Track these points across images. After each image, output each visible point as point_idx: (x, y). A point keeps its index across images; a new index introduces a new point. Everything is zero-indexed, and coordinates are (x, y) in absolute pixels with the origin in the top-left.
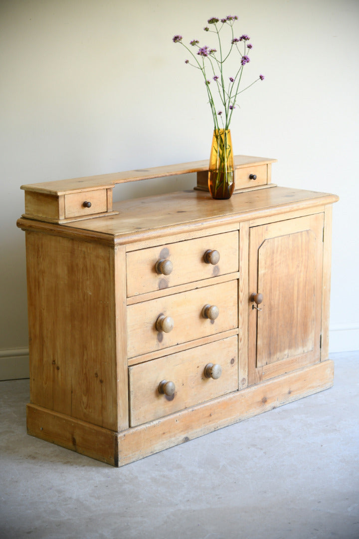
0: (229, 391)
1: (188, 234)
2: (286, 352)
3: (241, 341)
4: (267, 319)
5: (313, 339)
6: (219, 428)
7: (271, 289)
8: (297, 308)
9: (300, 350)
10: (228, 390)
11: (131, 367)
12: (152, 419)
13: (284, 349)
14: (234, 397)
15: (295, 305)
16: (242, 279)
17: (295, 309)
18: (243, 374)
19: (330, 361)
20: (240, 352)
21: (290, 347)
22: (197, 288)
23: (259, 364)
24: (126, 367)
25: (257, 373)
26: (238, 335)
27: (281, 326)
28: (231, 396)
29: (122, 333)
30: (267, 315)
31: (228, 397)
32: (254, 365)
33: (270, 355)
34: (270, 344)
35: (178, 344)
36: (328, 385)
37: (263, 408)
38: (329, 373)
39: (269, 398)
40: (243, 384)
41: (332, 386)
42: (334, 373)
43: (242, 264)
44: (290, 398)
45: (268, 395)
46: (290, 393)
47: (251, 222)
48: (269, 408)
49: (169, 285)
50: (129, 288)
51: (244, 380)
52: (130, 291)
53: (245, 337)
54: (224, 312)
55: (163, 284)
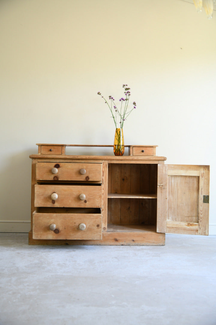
16: (104, 184)
18: (104, 226)
36: (161, 244)
37: (115, 243)
38: (161, 238)
39: (119, 240)
40: (104, 230)
41: (164, 245)
42: (165, 239)
43: (104, 178)
44: (133, 243)
45: (118, 238)
46: (133, 241)
47: (109, 161)
48: (119, 244)
49: (59, 179)
50: (37, 176)
51: (104, 228)
52: (38, 178)
53: (105, 209)
54: (93, 199)
55: (56, 178)
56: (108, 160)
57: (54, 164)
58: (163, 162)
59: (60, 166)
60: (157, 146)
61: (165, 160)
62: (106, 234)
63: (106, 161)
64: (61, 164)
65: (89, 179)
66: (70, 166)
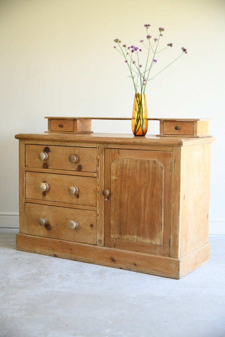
0: (89, 243)
2: (135, 237)
3: (98, 216)
4: (118, 209)
6: (77, 260)
7: (121, 191)
9: (148, 241)
10: (88, 241)
12: (37, 235)
13: (133, 234)
14: (89, 247)
15: (143, 208)
16: (99, 178)
17: (143, 211)
18: (100, 237)
20: (98, 222)
21: (138, 235)
22: (67, 175)
23: (112, 236)
24: (24, 202)
25: (112, 241)
26: (96, 211)
27: (130, 218)
28: (88, 245)
30: (118, 207)
32: (109, 235)
33: (121, 233)
34: (120, 226)
35: (55, 202)
36: (174, 276)
37: (112, 264)
38: (174, 267)
39: (117, 260)
40: (100, 243)
41: (177, 278)
42: (179, 269)
43: (99, 169)
44: (135, 268)
45: (116, 258)
46: (135, 265)
47: (105, 145)
48: (117, 267)
49: (49, 168)
50: (26, 162)
51: (100, 240)
52: (27, 164)
53: (101, 214)
54: (86, 194)
55: (46, 166)
57: (44, 147)
58: (179, 148)
59: (50, 150)
60: (198, 120)
62: (100, 249)
63: (101, 145)
64: (51, 148)
65: (81, 168)
66: (60, 150)
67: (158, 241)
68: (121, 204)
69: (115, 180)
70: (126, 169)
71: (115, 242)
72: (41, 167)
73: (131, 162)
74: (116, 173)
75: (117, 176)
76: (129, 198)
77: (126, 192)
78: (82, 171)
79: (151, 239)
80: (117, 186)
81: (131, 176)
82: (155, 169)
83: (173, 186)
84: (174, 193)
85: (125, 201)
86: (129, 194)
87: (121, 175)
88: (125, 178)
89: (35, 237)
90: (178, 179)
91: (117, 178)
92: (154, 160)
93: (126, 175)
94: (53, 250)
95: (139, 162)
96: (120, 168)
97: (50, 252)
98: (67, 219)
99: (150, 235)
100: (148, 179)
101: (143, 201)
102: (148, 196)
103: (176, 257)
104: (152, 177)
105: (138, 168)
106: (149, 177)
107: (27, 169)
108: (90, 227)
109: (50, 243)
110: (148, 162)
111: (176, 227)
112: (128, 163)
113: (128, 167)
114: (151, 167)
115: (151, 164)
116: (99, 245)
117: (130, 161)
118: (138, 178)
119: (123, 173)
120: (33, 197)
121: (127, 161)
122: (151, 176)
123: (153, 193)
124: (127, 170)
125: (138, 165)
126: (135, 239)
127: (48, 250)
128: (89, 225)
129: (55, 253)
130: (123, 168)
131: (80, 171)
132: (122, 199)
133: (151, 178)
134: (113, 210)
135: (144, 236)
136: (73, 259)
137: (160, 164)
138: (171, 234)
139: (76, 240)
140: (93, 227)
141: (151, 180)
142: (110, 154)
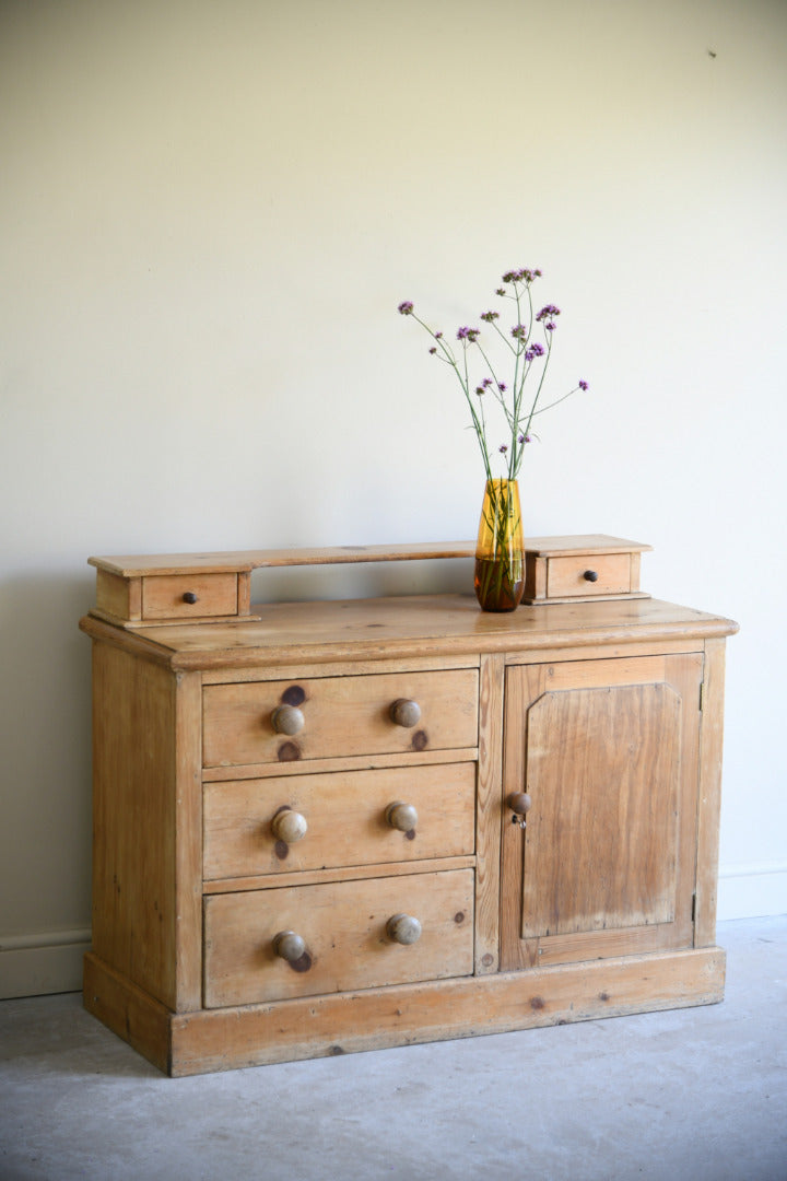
0: (449, 975)
1: (351, 664)
2: (599, 917)
3: (481, 882)
4: (550, 846)
5: (673, 901)
6: (417, 1041)
7: (559, 790)
8: (629, 831)
9: (636, 917)
10: (447, 971)
11: (209, 897)
12: (255, 1000)
13: (594, 910)
14: (459, 986)
15: (623, 827)
16: (487, 762)
17: (623, 835)
18: (488, 946)
19: (717, 950)
20: (479, 903)
21: (609, 908)
22: (373, 768)
23: (527, 932)
24: (197, 895)
25: (524, 949)
26: (475, 868)
27: (585, 864)
28: (452, 983)
29: (191, 832)
30: (549, 839)
31: (444, 984)
32: (515, 932)
33: (555, 917)
34: (556, 896)
35: (324, 868)
36: (709, 998)
37: (534, 1018)
38: (710, 972)
39: (549, 1001)
40: (486, 966)
41: (718, 1000)
42: (724, 974)
43: (488, 733)
44: (605, 1009)
45: (546, 995)
46: (605, 998)
47: (510, 655)
48: (549, 1022)
49: (304, 756)
50: (208, 751)
51: (488, 957)
52: (210, 757)
53: (492, 875)
54: (441, 820)
55: (290, 752)
56: (503, 651)
57: (282, 687)
58: (720, 641)
59: (307, 696)
61: (732, 633)
62: (496, 983)
63: (496, 657)
64: (311, 688)
65: (425, 740)
66: (346, 690)
67: (663, 912)
68: (558, 828)
69: (542, 759)
70: (576, 720)
71: (533, 949)
72: (270, 760)
73: (592, 698)
74: (546, 737)
75: (546, 747)
76: (585, 806)
77: (576, 790)
78: (427, 747)
79: (644, 913)
80: (547, 777)
81: (590, 738)
82: (658, 707)
83: (705, 747)
84: (706, 768)
85: (572, 816)
86: (585, 794)
87: (561, 742)
88: (573, 748)
89: (253, 1008)
90: (716, 726)
91: (548, 752)
92: (654, 682)
93: (575, 737)
94: (327, 1033)
95: (614, 693)
96: (558, 721)
97: (315, 1043)
98: (372, 917)
99: (643, 901)
100: (640, 739)
101: (625, 806)
102: (640, 790)
103: (710, 943)
104: (651, 732)
105: (612, 713)
106: (642, 733)
107: (210, 774)
108: (453, 924)
109: (315, 1014)
110: (641, 689)
111: (711, 862)
112: (582, 701)
113: (582, 713)
114: (648, 703)
115: (648, 696)
116: (482, 972)
117: (589, 696)
118: (610, 744)
119: (566, 732)
120: (237, 871)
121: (579, 698)
122: (647, 729)
123: (652, 777)
124: (580, 722)
125: (612, 705)
126: (598, 923)
127: (308, 1039)
128: (451, 916)
129: (336, 1042)
130: (566, 719)
131: (419, 749)
132: (562, 814)
133: (647, 736)
134: (532, 854)
135: (626, 907)
136: (403, 1041)
137: (672, 692)
138: (698, 883)
139: (405, 977)
140: (465, 921)
141: (647, 742)
142: (525, 681)
